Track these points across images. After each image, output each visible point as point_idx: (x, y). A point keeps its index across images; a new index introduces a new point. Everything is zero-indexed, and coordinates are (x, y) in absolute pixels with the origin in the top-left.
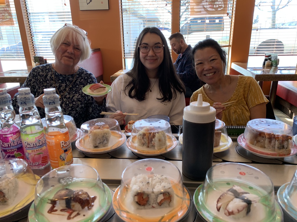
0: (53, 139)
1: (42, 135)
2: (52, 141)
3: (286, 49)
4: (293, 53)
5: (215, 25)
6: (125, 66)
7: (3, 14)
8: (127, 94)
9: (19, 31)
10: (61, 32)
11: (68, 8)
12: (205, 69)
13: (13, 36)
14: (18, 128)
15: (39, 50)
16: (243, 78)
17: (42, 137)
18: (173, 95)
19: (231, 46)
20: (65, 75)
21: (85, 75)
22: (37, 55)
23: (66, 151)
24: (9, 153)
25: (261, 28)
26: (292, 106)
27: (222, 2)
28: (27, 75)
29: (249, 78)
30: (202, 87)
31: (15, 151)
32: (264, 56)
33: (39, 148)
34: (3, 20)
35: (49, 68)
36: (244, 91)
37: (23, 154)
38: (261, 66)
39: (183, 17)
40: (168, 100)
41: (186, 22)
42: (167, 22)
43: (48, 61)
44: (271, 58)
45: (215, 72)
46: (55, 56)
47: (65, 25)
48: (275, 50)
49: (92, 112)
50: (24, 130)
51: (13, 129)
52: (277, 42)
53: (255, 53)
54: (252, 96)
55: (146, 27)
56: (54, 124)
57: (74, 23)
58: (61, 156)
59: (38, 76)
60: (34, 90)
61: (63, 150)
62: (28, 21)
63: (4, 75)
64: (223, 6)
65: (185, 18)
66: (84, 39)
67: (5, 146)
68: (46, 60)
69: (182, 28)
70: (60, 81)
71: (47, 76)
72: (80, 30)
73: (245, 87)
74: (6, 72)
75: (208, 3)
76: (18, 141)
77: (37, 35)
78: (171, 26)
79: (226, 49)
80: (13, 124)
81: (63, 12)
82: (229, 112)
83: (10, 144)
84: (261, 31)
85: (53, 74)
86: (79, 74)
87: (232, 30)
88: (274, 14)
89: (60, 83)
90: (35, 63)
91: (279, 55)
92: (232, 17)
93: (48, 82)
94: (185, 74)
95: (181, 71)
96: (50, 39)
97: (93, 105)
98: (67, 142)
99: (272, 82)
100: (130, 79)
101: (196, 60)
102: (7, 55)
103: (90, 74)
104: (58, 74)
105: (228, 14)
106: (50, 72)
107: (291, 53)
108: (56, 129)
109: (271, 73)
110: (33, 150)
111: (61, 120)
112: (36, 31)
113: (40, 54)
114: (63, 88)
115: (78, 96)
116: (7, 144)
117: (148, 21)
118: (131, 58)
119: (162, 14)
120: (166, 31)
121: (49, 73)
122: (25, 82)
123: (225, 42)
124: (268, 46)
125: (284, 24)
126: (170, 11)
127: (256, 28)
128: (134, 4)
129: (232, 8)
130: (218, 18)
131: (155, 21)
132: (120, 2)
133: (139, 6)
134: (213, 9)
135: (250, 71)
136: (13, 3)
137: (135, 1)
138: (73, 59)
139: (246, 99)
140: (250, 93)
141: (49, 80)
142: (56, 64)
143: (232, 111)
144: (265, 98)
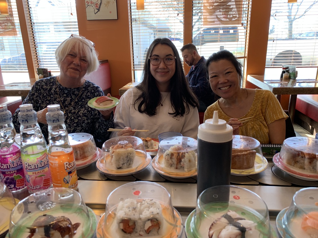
0: (56, 160)
1: (44, 155)
2: (55, 162)
3: (304, 60)
4: (312, 64)
5: (229, 36)
6: (134, 78)
7: (5, 24)
8: (137, 109)
9: (22, 41)
10: (67, 43)
11: (75, 18)
12: (220, 83)
13: (15, 46)
14: (18, 148)
15: (43, 62)
16: (260, 91)
17: (44, 158)
18: (186, 110)
19: (246, 58)
20: (70, 89)
21: (91, 88)
22: (41, 67)
24: (8, 175)
25: (277, 39)
26: (312, 121)
27: (237, 12)
28: (30, 88)
29: (267, 91)
30: (217, 101)
31: (15, 173)
32: (282, 68)
34: (5, 30)
35: (53, 81)
36: (262, 106)
37: (22, 176)
38: (279, 78)
39: (195, 27)
40: (180, 115)
41: (198, 32)
42: (178, 32)
43: (52, 73)
44: (289, 70)
45: (230, 86)
46: (59, 68)
47: (72, 36)
48: (293, 62)
49: (98, 128)
50: (25, 150)
51: (12, 148)
52: (294, 53)
53: (271, 65)
54: (270, 111)
55: (157, 37)
56: (58, 143)
57: (81, 33)
58: (64, 178)
59: (42, 90)
60: (37, 105)
62: (33, 31)
63: (5, 88)
64: (238, 16)
65: (198, 28)
66: (91, 50)
67: (3, 168)
68: (50, 72)
69: (195, 38)
70: (65, 95)
71: (51, 89)
72: (87, 40)
73: (262, 102)
74: (7, 85)
75: (221, 13)
76: (18, 162)
77: (41, 46)
78: (183, 37)
79: (241, 61)
81: (70, 22)
82: (246, 128)
83: (9, 165)
84: (278, 42)
85: (58, 88)
86: (86, 87)
87: (248, 41)
88: (291, 25)
89: (64, 96)
90: (39, 75)
91: (297, 67)
92: (247, 27)
93: (52, 96)
94: (198, 87)
95: (194, 84)
96: (55, 49)
97: (100, 120)
98: (71, 163)
99: (290, 95)
100: (140, 93)
101: (210, 72)
102: (9, 67)
103: (97, 87)
104: (62, 87)
105: (242, 24)
106: (54, 85)
107: (309, 65)
108: (60, 149)
109: (289, 86)
110: (34, 172)
111: (66, 139)
112: (41, 41)
113: (44, 65)
114: (69, 102)
115: (84, 111)
117: (159, 32)
118: (141, 70)
119: (173, 24)
120: (178, 42)
121: (53, 87)
122: (28, 96)
123: (240, 53)
124: (285, 57)
125: (301, 34)
126: (181, 20)
127: (273, 39)
128: (144, 14)
129: (246, 18)
130: (233, 28)
131: (166, 32)
132: (129, 11)
133: (149, 16)
134: (227, 19)
135: (267, 84)
136: (17, 13)
137: (145, 10)
138: (79, 71)
139: (264, 114)
140: (268, 108)
141: (53, 94)
142: (61, 77)
143: (249, 127)
144: (284, 113)
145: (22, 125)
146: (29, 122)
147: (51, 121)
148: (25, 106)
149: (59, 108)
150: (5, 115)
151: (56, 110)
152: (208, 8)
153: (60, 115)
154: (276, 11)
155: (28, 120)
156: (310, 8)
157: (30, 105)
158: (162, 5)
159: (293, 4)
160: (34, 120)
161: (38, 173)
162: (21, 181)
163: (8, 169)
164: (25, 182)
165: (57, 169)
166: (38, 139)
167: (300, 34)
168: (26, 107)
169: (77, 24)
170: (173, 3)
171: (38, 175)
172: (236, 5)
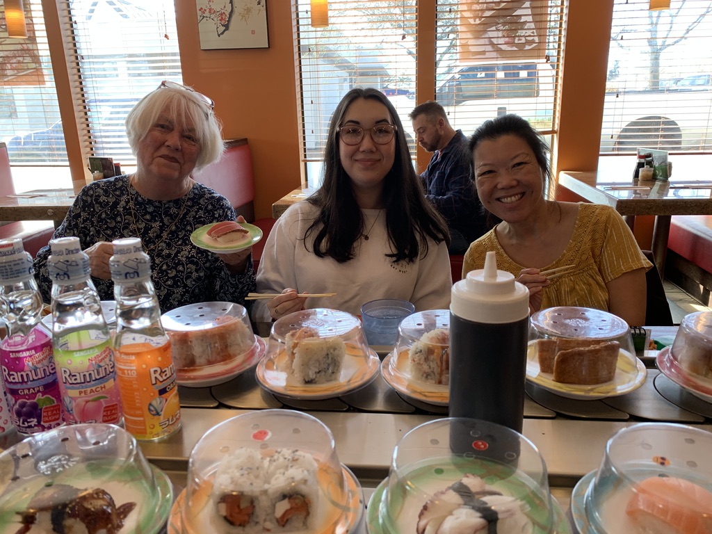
0: (132, 362)
1: (105, 351)
2: (130, 367)
3: (686, 139)
4: (704, 148)
5: (518, 84)
6: (306, 180)
7: (19, 58)
8: (311, 249)
9: (56, 97)
10: (152, 99)
11: (173, 45)
13: (41, 109)
14: (46, 336)
15: (103, 142)
16: (589, 207)
17: (105, 357)
18: (420, 248)
19: (556, 132)
20: (160, 202)
21: (206, 201)
22: (99, 154)
23: (163, 392)
24: (24, 396)
25: (626, 90)
26: (705, 276)
27: (535, 31)
29: (604, 208)
30: (492, 230)
32: (636, 157)
33: (98, 385)
34: (19, 73)
35: (122, 186)
36: (593, 240)
38: (630, 179)
39: (441, 64)
40: (407, 259)
41: (449, 77)
42: (405, 77)
43: (122, 169)
44: (652, 160)
45: (523, 194)
46: (136, 158)
47: (163, 84)
48: (661, 142)
50: (62, 341)
51: (34, 336)
52: (664, 123)
53: (613, 149)
54: (611, 253)
57: (187, 81)
58: (150, 404)
59: (96, 206)
61: (156, 389)
62: (79, 74)
63: (16, 202)
64: (537, 41)
65: (449, 66)
66: (207, 115)
68: (118, 166)
69: (441, 89)
70: (148, 217)
71: (116, 204)
72: (196, 95)
73: (594, 231)
74: (23, 196)
75: (500, 34)
77: (98, 107)
78: (415, 86)
80: (36, 324)
81: (162, 55)
82: (558, 291)
83: (27, 375)
84: (628, 97)
85: (132, 200)
86: (194, 198)
87: (559, 95)
88: (657, 59)
89: (147, 220)
90: (93, 172)
91: (670, 154)
92: (558, 65)
93: (119, 219)
94: (449, 198)
95: (440, 192)
96: (126, 116)
99: (656, 216)
100: (316, 212)
101: (478, 163)
102: (26, 155)
103: (220, 199)
104: (142, 198)
105: (548, 58)
106: (124, 195)
107: (698, 148)
108: (141, 337)
109: (653, 195)
110: (83, 390)
112: (97, 98)
113: (106, 151)
114: (155, 232)
115: (189, 252)
116: (19, 374)
117: (360, 76)
118: (319, 161)
119: (392, 59)
120: (403, 97)
121: (122, 199)
123: (542, 122)
124: (645, 132)
125: (679, 80)
126: (411, 50)
127: (615, 91)
128: (328, 35)
129: (556, 46)
130: (526, 67)
131: (376, 75)
132: (295, 30)
133: (340, 40)
134: (513, 46)
135: (603, 192)
136: (45, 34)
137: (330, 27)
138: (178, 162)
139: (598, 260)
140: (606, 245)
141: (121, 215)
142: (139, 175)
143: (565, 288)
144: (643, 256)
145: (56, 283)
146: (71, 278)
147: (121, 275)
148: (64, 242)
149: (140, 245)
150: (18, 262)
151: (133, 251)
152: (472, 21)
153: (140, 262)
154: (622, 28)
155: (68, 273)
156: (697, 22)
157: (74, 240)
158: (368, 17)
159: (660, 13)
160: (83, 272)
161: (90, 392)
162: (52, 411)
163: (24, 384)
164: (63, 411)
165: (134, 382)
166: (92, 315)
167: (677, 81)
168: (64, 244)
169: (179, 58)
170: (393, 11)
171: (92, 396)
172: (533, 15)
